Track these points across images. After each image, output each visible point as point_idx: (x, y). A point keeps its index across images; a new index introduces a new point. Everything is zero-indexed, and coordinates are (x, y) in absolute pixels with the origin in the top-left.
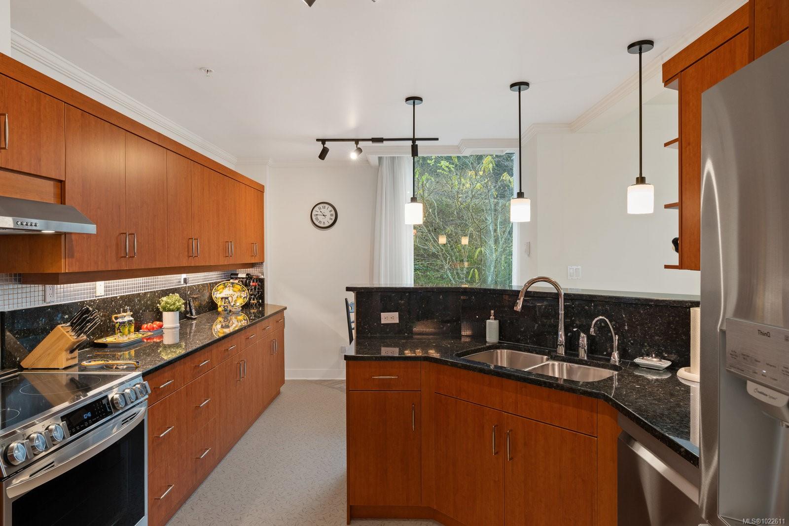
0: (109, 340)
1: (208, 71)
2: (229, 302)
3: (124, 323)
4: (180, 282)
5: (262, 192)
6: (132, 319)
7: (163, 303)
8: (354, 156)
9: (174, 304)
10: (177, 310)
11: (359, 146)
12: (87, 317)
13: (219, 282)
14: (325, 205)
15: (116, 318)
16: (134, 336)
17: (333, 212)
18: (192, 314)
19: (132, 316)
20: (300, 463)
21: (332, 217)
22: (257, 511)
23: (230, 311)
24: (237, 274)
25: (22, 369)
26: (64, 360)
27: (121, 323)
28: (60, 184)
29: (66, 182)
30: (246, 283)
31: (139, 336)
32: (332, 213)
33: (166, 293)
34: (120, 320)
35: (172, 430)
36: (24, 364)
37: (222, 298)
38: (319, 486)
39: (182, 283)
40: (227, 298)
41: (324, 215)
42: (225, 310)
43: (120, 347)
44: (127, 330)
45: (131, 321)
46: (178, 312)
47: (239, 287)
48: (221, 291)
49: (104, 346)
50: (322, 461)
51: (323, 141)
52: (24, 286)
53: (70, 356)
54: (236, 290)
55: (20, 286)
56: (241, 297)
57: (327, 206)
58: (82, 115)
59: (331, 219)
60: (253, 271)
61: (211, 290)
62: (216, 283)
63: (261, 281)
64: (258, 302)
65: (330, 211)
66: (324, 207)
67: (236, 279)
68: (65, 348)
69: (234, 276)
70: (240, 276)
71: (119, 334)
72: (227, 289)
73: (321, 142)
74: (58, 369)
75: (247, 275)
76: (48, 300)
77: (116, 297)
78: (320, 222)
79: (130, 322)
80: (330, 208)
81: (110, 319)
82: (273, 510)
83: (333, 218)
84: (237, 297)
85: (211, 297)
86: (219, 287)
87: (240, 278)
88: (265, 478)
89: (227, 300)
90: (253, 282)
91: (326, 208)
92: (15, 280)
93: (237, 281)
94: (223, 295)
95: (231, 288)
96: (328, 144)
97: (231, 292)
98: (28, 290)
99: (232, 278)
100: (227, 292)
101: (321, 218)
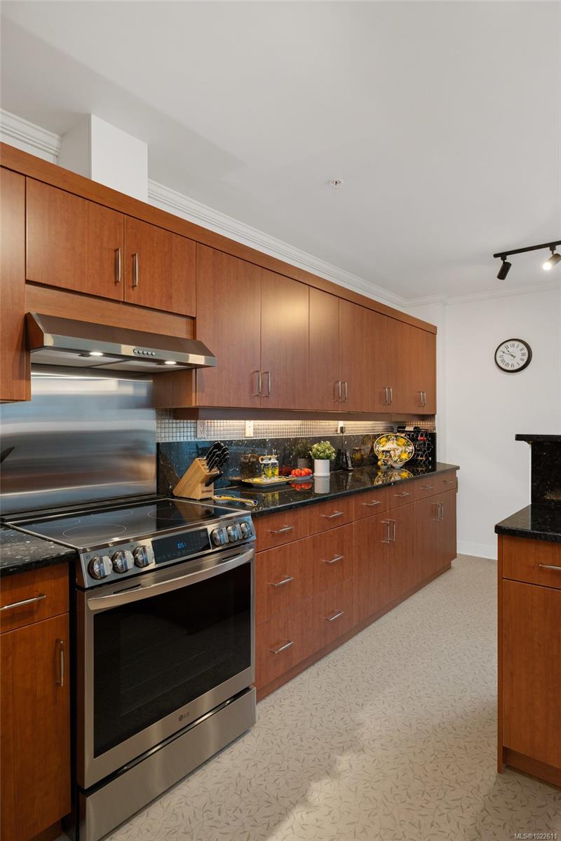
0: (256, 480)
1: (336, 183)
2: (391, 456)
3: (268, 464)
4: (337, 431)
5: (435, 334)
6: (276, 461)
7: (314, 450)
8: (547, 266)
9: (324, 452)
10: (327, 459)
11: (555, 252)
12: (216, 452)
13: (383, 434)
14: (513, 342)
15: (262, 460)
16: (276, 479)
17: (526, 351)
18: (348, 466)
19: (277, 459)
20: (452, 660)
21: (523, 357)
22: (383, 703)
23: (392, 467)
24: (404, 428)
25: (173, 497)
26: (200, 493)
27: (265, 465)
28: (192, 321)
29: (197, 319)
30: (413, 437)
31: (284, 479)
32: (523, 351)
33: (318, 440)
34: (264, 462)
35: (290, 581)
36: (175, 493)
37: (383, 451)
38: (470, 699)
39: (339, 432)
40: (389, 452)
41: (512, 356)
42: (385, 464)
43: (262, 488)
44: (270, 472)
45: (275, 464)
46: (328, 461)
47: (403, 441)
48: (384, 444)
49: (250, 485)
50: (482, 666)
51: (503, 255)
52: (178, 421)
53: (205, 489)
54: (399, 443)
55: (174, 421)
56: (405, 452)
57: (516, 343)
58: (214, 252)
59: (522, 360)
60: (423, 425)
61: (373, 443)
62: (378, 436)
63: (432, 437)
64: (427, 459)
65: (521, 350)
66: (513, 346)
67: (403, 432)
68: (200, 480)
69: (401, 429)
70: (407, 429)
71: (264, 475)
72: (390, 442)
73: (500, 258)
74: (196, 500)
75: (415, 428)
76: (199, 436)
77: (265, 440)
78: (507, 364)
79: (273, 464)
80: (522, 346)
81: (258, 460)
82: (403, 709)
83: (526, 358)
84: (401, 452)
85: (372, 449)
86: (382, 440)
87: (407, 431)
88: (405, 665)
89: (388, 454)
90: (422, 436)
91: (516, 345)
92: (170, 415)
93: (403, 435)
94: (385, 448)
95: (395, 442)
96: (509, 259)
97: (395, 446)
98: (182, 425)
99: (399, 432)
100: (389, 446)
101: (508, 358)
